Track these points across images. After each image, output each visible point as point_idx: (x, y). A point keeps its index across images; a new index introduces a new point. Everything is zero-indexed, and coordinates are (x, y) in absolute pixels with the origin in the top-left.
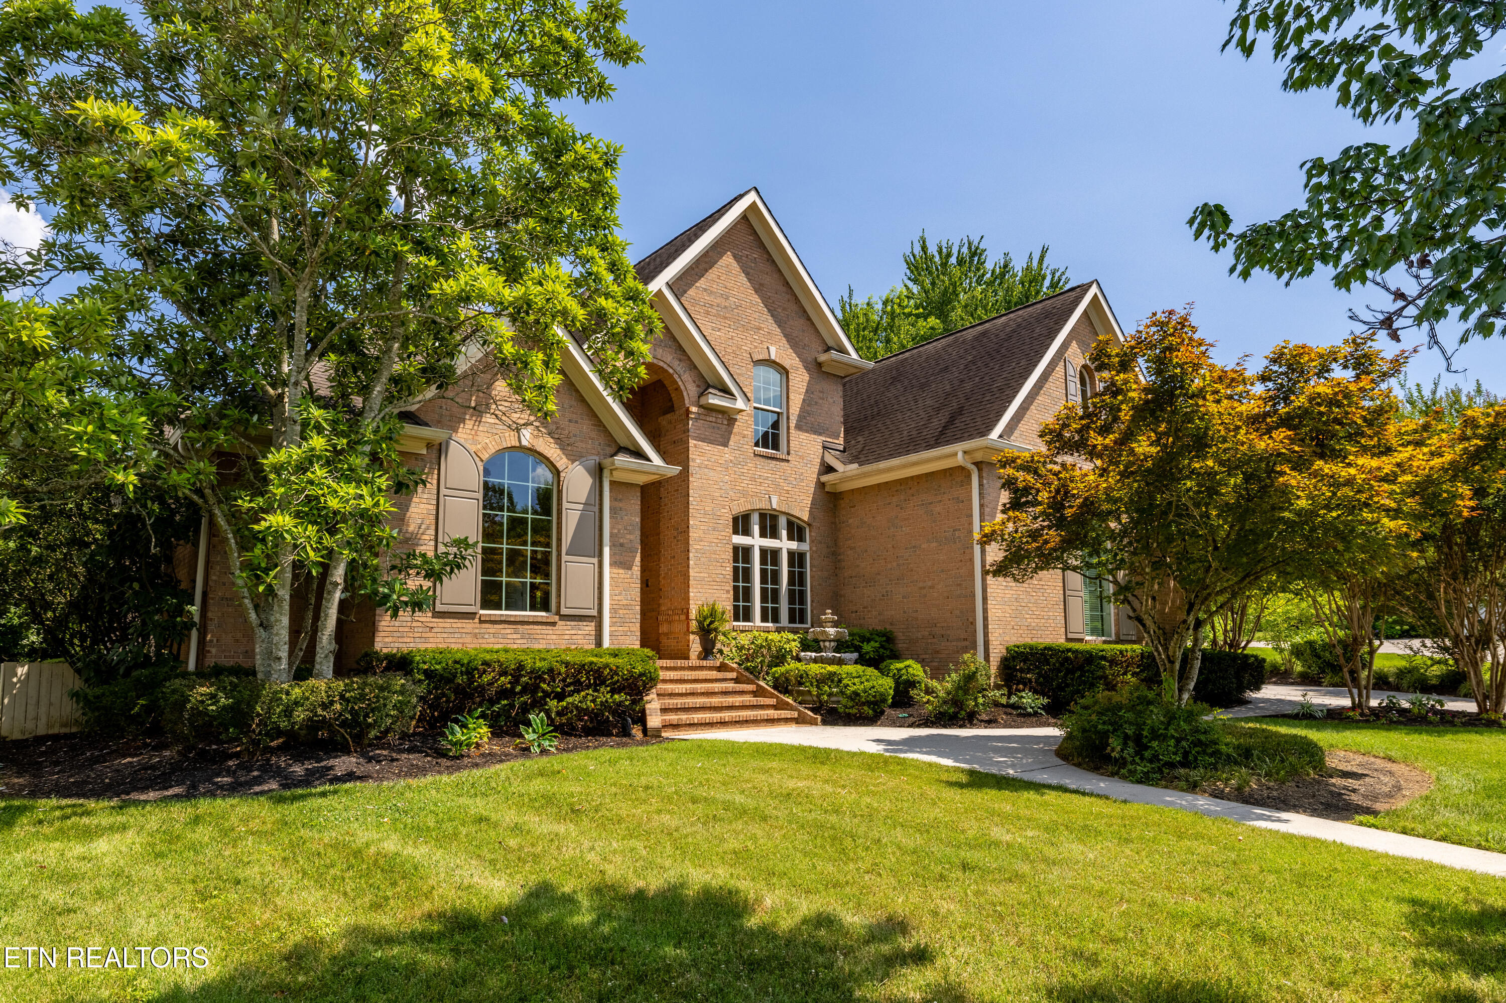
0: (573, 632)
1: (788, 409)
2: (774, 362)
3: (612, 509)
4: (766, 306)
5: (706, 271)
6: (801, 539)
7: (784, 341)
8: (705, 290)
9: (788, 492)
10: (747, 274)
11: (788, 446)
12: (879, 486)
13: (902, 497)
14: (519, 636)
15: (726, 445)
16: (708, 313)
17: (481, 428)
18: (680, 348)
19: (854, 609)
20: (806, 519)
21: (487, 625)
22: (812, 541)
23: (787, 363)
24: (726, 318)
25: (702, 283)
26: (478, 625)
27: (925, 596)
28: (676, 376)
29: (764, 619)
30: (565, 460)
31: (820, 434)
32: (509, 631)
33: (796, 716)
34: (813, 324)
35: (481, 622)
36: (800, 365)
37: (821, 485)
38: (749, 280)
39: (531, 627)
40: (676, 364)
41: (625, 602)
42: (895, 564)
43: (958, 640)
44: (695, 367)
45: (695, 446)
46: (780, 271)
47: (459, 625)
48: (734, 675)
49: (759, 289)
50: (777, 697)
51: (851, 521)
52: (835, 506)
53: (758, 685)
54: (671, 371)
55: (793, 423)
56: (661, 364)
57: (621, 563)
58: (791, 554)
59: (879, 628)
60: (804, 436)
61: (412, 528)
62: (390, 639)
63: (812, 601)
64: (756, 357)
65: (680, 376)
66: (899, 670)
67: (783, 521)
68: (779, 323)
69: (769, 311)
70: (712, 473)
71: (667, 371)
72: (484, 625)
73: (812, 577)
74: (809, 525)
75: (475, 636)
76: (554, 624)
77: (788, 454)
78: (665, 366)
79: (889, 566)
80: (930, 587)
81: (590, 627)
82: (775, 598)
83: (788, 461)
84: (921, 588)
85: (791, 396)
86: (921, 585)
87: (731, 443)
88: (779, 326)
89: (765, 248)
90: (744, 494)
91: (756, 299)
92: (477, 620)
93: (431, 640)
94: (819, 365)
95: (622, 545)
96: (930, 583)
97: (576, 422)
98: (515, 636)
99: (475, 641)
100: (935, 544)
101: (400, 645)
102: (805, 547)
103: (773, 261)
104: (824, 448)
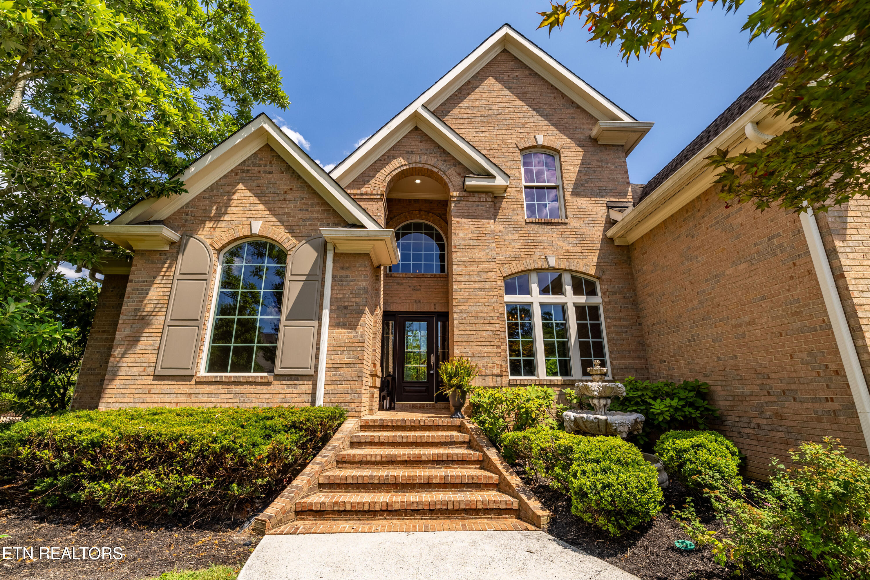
0: (288, 391)
1: (562, 181)
2: (543, 147)
3: (334, 277)
4: (530, 107)
5: (469, 94)
6: (592, 292)
7: (553, 128)
8: (468, 107)
9: (568, 251)
10: (509, 88)
11: (566, 212)
12: (665, 223)
13: (691, 224)
14: (232, 396)
15: (494, 217)
16: (471, 123)
17: (219, 226)
18: (445, 152)
19: (662, 358)
20: (592, 272)
21: (201, 386)
22: (603, 293)
23: (557, 145)
24: (490, 123)
25: (465, 103)
26: (194, 386)
27: (743, 336)
28: (440, 173)
29: (551, 372)
30: (293, 240)
31: (602, 196)
32: (222, 391)
33: (516, 506)
34: (583, 110)
35: (197, 383)
36: (573, 144)
37: (608, 241)
38: (512, 92)
39: (246, 387)
40: (440, 164)
41: (347, 361)
42: (696, 302)
43: (815, 399)
44: (460, 164)
45: (458, 223)
46: (543, 79)
47: (176, 387)
48: (466, 437)
49: (522, 96)
50: (500, 474)
51: (645, 268)
52: (629, 258)
53: (485, 454)
54: (436, 170)
55: (569, 191)
56: (426, 166)
57: (344, 324)
58: (580, 309)
59: (691, 380)
60: (582, 201)
61: (149, 308)
62: (113, 400)
63: (611, 353)
64: (522, 146)
65: (444, 173)
66: (680, 452)
67: (567, 279)
68: (545, 116)
69: (534, 109)
70: (476, 243)
71: (432, 171)
72: (199, 386)
73: (608, 328)
74: (598, 278)
75: (190, 396)
76: (269, 383)
77: (566, 217)
78: (430, 168)
79: (690, 305)
80: (749, 324)
81: (306, 386)
82: (564, 349)
83: (566, 224)
84: (735, 326)
85: (565, 170)
86: (734, 322)
87: (499, 216)
88: (546, 119)
89: (526, 67)
90: (517, 258)
91: (520, 103)
92: (193, 382)
93: (148, 400)
94: (594, 140)
95: (346, 308)
96: (747, 319)
97: (307, 210)
98: (228, 396)
99: (189, 400)
100: (743, 266)
101: (121, 405)
102: (596, 300)
103: (536, 74)
104: (609, 207)
